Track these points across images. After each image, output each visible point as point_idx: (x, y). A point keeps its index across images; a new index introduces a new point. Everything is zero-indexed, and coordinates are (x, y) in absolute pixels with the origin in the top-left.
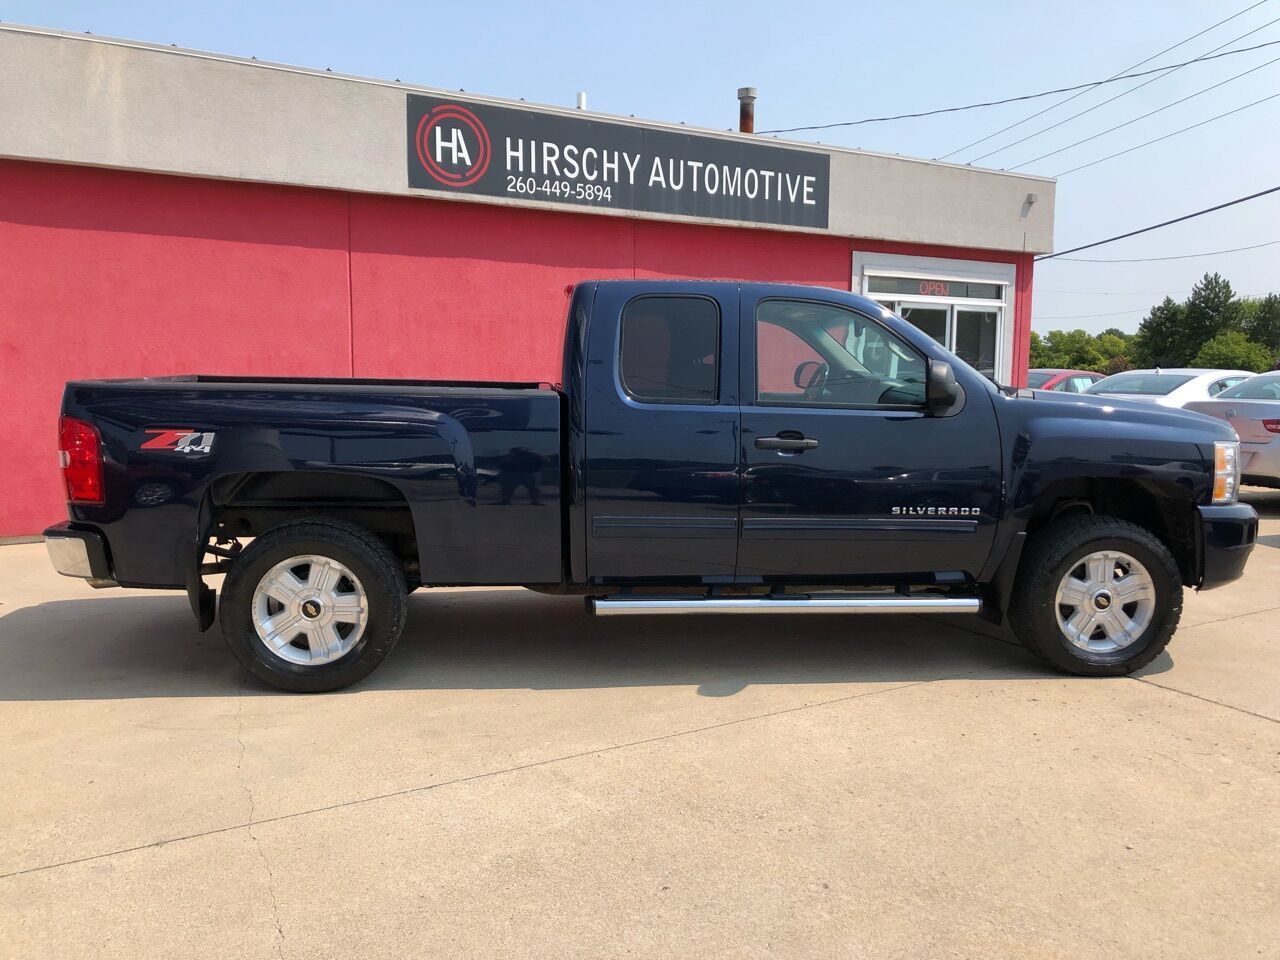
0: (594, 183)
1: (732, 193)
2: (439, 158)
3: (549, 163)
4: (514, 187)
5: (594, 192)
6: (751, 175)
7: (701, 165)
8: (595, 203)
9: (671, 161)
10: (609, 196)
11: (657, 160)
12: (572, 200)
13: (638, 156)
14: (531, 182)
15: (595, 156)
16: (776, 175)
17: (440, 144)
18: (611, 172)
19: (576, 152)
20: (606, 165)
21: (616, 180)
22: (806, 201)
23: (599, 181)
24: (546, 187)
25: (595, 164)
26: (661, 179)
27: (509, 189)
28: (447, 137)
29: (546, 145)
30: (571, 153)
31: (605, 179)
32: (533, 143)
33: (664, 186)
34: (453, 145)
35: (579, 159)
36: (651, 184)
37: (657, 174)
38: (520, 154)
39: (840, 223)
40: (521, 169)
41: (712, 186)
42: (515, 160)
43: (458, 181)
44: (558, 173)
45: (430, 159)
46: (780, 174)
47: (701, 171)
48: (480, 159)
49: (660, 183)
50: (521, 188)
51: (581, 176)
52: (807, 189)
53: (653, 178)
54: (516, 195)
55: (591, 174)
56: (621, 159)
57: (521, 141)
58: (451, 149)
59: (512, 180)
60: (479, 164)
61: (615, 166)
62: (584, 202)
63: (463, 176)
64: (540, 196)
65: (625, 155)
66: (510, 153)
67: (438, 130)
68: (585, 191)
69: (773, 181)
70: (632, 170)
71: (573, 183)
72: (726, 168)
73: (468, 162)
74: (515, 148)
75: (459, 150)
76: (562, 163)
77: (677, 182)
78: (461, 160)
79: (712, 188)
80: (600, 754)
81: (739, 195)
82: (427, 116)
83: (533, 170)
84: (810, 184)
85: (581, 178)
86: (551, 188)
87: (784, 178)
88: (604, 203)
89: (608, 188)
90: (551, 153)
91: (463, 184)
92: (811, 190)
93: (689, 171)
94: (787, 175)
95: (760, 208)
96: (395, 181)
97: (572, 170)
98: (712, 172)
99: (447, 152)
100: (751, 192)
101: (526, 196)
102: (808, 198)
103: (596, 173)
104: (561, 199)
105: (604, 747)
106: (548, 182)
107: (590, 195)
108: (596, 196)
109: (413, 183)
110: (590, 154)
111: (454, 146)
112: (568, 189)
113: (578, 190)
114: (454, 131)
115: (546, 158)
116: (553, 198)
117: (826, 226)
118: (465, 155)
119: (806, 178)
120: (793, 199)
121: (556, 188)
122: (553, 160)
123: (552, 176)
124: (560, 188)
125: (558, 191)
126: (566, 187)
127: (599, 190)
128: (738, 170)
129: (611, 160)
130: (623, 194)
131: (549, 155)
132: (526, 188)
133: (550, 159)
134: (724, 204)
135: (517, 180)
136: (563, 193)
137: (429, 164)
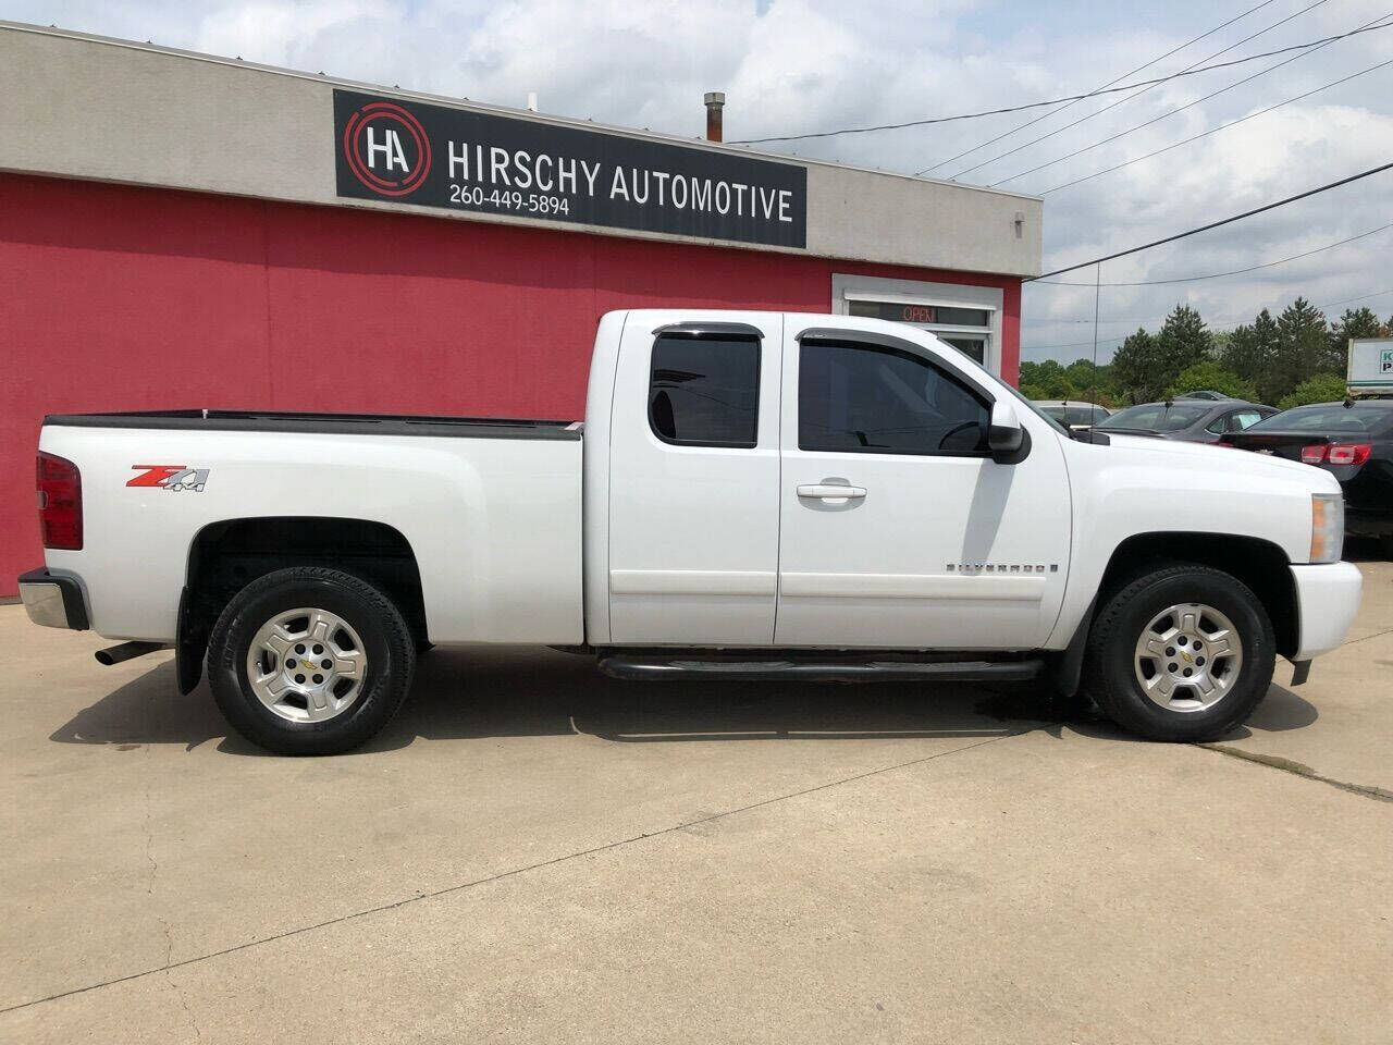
0: (549, 194)
1: (702, 207)
2: (371, 164)
3: (498, 171)
4: (459, 197)
5: (549, 204)
6: (723, 189)
7: (667, 176)
8: (550, 216)
9: (635, 171)
10: (566, 210)
11: (619, 170)
12: (524, 212)
13: (598, 165)
14: (478, 192)
15: (550, 163)
16: (750, 188)
17: (372, 147)
18: (568, 181)
19: (528, 159)
20: (562, 174)
21: (574, 191)
22: (782, 218)
23: (554, 192)
24: (495, 198)
25: (549, 173)
26: (624, 191)
27: (452, 199)
28: (380, 140)
29: (494, 151)
30: (522, 160)
31: (562, 189)
32: (479, 148)
33: (627, 198)
34: (388, 149)
35: (532, 168)
36: (612, 196)
37: (619, 186)
38: (464, 160)
39: (820, 241)
40: (466, 177)
41: (680, 200)
42: (459, 167)
43: (394, 189)
44: (508, 182)
45: (361, 164)
46: (754, 189)
47: (668, 183)
48: (419, 166)
49: (623, 195)
50: (467, 198)
52: (782, 205)
53: (615, 190)
54: (462, 206)
55: (545, 184)
56: (579, 167)
57: (465, 146)
58: (385, 152)
59: (455, 189)
60: (416, 172)
61: (573, 175)
62: (539, 215)
63: (399, 183)
64: (488, 208)
65: (583, 163)
66: (453, 159)
67: (370, 131)
68: (539, 203)
69: (747, 195)
70: (591, 180)
71: (525, 194)
72: (694, 180)
73: (405, 168)
74: (459, 153)
75: (395, 154)
76: (512, 171)
77: (641, 195)
78: (397, 166)
79: (680, 202)
80: (596, 854)
81: (709, 209)
82: (357, 115)
83: (480, 178)
84: (786, 199)
85: (534, 188)
86: (500, 199)
87: (758, 193)
88: (560, 216)
89: (565, 200)
90: (500, 159)
91: (397, 193)
92: (787, 206)
93: (654, 182)
94: (762, 190)
95: (732, 225)
96: (321, 187)
97: (524, 179)
98: (679, 183)
99: (380, 157)
100: (723, 207)
101: (472, 207)
102: (784, 215)
103: (551, 182)
104: (512, 211)
105: (598, 845)
106: (496, 192)
107: (544, 208)
108: (552, 209)
109: (341, 192)
110: (544, 162)
111: (391, 150)
112: (520, 200)
113: (531, 201)
114: (388, 132)
115: (494, 166)
116: (502, 210)
117: (803, 245)
118: (401, 159)
119: (782, 193)
120: (768, 215)
121: (506, 199)
122: (502, 167)
123: (501, 186)
124: (511, 199)
125: (508, 202)
126: (517, 198)
127: (554, 202)
128: (708, 182)
129: (567, 169)
130: (582, 207)
131: (497, 162)
132: (472, 198)
133: (498, 166)
134: (693, 220)
135: (461, 190)
136: (514, 205)
137: (360, 170)
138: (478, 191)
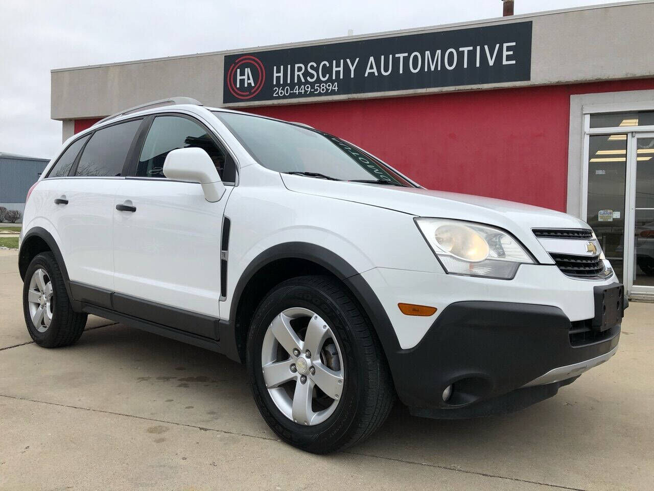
0: (326, 82)
1: (433, 68)
2: (238, 86)
3: (298, 76)
4: (278, 93)
5: (326, 87)
6: (451, 54)
7: (406, 55)
8: (327, 94)
9: (383, 57)
10: (336, 88)
11: (372, 59)
12: (312, 94)
13: (358, 59)
15: (328, 65)
16: (475, 49)
17: (239, 78)
18: (338, 73)
19: (315, 65)
20: (335, 69)
21: (341, 77)
22: (505, 62)
23: (330, 80)
24: (296, 90)
25: (327, 70)
26: (375, 70)
27: (274, 95)
28: (242, 74)
29: (297, 66)
30: (312, 67)
31: (334, 78)
32: (289, 66)
33: (376, 74)
34: (245, 77)
35: (317, 70)
36: (366, 75)
37: (371, 68)
38: (281, 74)
40: (282, 83)
41: (415, 67)
42: (278, 78)
43: (247, 96)
44: (303, 81)
45: (233, 86)
46: (478, 48)
47: (406, 60)
48: (259, 82)
49: (373, 73)
50: (281, 93)
51: (318, 79)
52: (505, 53)
53: (368, 71)
54: (278, 98)
55: (324, 76)
56: (346, 64)
57: (282, 67)
58: (244, 79)
59: (276, 90)
60: (258, 85)
61: (341, 69)
62: (320, 94)
63: (250, 92)
64: (293, 96)
65: (348, 61)
66: (275, 75)
67: (238, 70)
68: (320, 88)
69: (472, 54)
70: (352, 69)
71: (312, 85)
72: (428, 53)
73: (253, 85)
74: (278, 71)
75: (249, 79)
76: (306, 74)
77: (386, 70)
78: (249, 84)
79: (415, 69)
81: (439, 69)
82: (233, 64)
83: (289, 82)
84: (508, 49)
85: (318, 81)
86: (299, 90)
87: (483, 51)
88: (333, 93)
89: (336, 83)
90: (300, 69)
91: (251, 97)
92: (511, 53)
93: (396, 61)
94: (486, 47)
95: (459, 75)
96: (217, 102)
97: (312, 76)
98: (416, 57)
99: (242, 81)
100: (450, 65)
101: (284, 97)
102: (507, 60)
103: (328, 75)
104: (306, 95)
106: (297, 87)
107: (323, 90)
108: (327, 90)
109: (225, 101)
110: (325, 65)
111: (247, 78)
112: (309, 89)
113: (316, 88)
114: (246, 69)
115: (296, 73)
116: (300, 95)
117: (528, 78)
118: (251, 81)
119: (505, 45)
120: (491, 63)
121: (302, 90)
122: (300, 73)
123: (300, 83)
124: (304, 89)
125: (303, 91)
126: (308, 88)
127: (329, 86)
128: (439, 52)
129: (338, 65)
130: (346, 85)
131: (298, 71)
132: (284, 92)
133: (298, 73)
134: (425, 78)
135: (279, 90)
136: (306, 91)
137: (233, 90)
138: (287, 89)
